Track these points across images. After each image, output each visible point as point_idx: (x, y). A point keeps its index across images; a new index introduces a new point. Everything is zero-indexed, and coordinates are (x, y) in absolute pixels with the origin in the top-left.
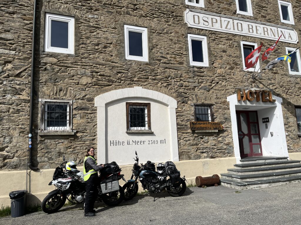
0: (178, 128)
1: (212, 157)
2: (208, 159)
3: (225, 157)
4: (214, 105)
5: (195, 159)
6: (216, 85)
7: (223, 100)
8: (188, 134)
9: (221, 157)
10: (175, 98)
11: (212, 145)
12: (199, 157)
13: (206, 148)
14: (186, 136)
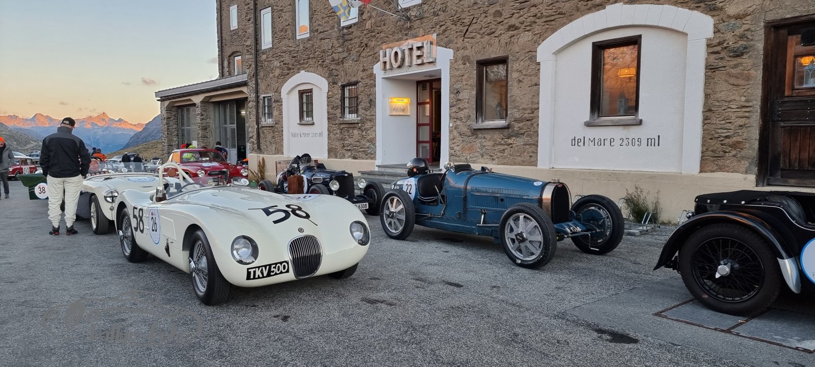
0: (329, 118)
1: (355, 158)
2: (350, 160)
3: (367, 159)
4: (360, 82)
5: (340, 158)
6: (364, 49)
7: (369, 72)
8: (337, 126)
9: (363, 159)
10: (327, 78)
11: (356, 142)
12: (343, 157)
13: (351, 144)
14: (335, 128)
